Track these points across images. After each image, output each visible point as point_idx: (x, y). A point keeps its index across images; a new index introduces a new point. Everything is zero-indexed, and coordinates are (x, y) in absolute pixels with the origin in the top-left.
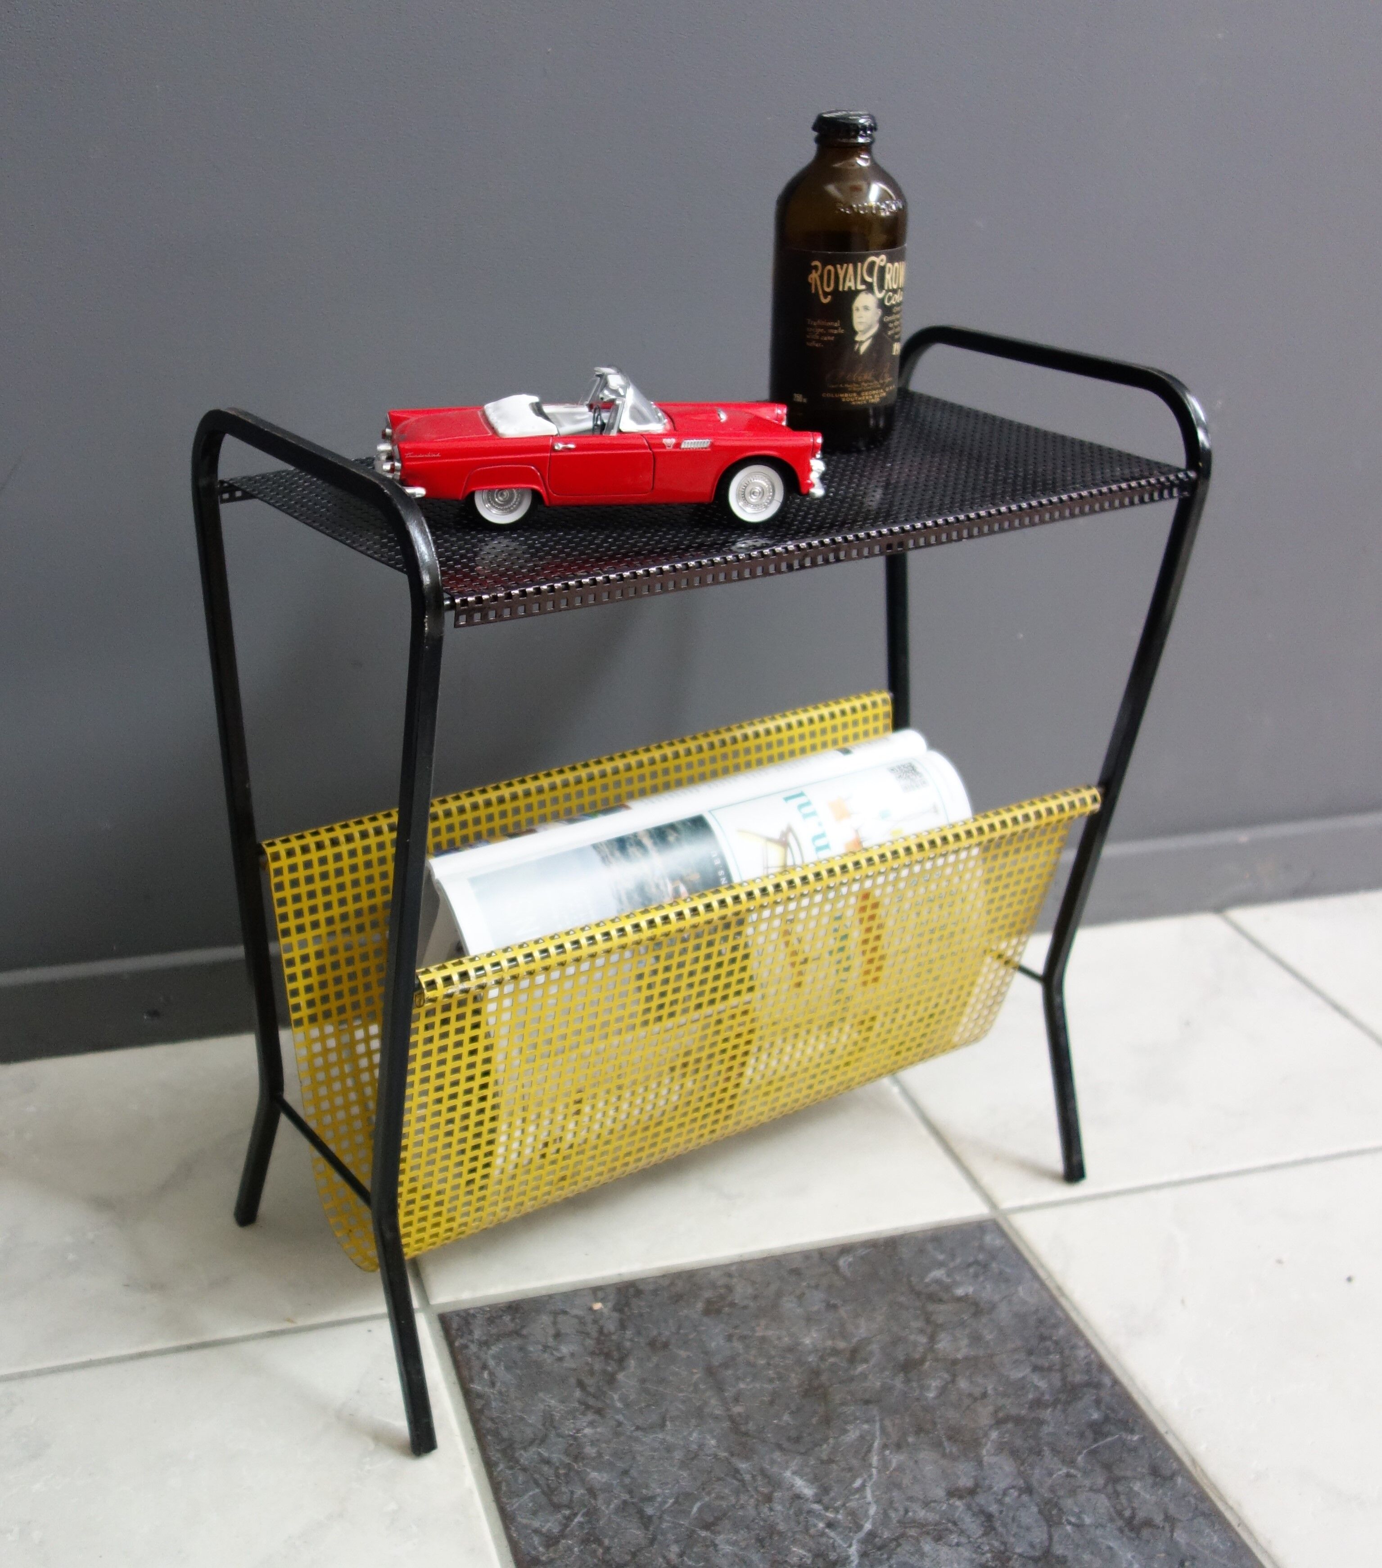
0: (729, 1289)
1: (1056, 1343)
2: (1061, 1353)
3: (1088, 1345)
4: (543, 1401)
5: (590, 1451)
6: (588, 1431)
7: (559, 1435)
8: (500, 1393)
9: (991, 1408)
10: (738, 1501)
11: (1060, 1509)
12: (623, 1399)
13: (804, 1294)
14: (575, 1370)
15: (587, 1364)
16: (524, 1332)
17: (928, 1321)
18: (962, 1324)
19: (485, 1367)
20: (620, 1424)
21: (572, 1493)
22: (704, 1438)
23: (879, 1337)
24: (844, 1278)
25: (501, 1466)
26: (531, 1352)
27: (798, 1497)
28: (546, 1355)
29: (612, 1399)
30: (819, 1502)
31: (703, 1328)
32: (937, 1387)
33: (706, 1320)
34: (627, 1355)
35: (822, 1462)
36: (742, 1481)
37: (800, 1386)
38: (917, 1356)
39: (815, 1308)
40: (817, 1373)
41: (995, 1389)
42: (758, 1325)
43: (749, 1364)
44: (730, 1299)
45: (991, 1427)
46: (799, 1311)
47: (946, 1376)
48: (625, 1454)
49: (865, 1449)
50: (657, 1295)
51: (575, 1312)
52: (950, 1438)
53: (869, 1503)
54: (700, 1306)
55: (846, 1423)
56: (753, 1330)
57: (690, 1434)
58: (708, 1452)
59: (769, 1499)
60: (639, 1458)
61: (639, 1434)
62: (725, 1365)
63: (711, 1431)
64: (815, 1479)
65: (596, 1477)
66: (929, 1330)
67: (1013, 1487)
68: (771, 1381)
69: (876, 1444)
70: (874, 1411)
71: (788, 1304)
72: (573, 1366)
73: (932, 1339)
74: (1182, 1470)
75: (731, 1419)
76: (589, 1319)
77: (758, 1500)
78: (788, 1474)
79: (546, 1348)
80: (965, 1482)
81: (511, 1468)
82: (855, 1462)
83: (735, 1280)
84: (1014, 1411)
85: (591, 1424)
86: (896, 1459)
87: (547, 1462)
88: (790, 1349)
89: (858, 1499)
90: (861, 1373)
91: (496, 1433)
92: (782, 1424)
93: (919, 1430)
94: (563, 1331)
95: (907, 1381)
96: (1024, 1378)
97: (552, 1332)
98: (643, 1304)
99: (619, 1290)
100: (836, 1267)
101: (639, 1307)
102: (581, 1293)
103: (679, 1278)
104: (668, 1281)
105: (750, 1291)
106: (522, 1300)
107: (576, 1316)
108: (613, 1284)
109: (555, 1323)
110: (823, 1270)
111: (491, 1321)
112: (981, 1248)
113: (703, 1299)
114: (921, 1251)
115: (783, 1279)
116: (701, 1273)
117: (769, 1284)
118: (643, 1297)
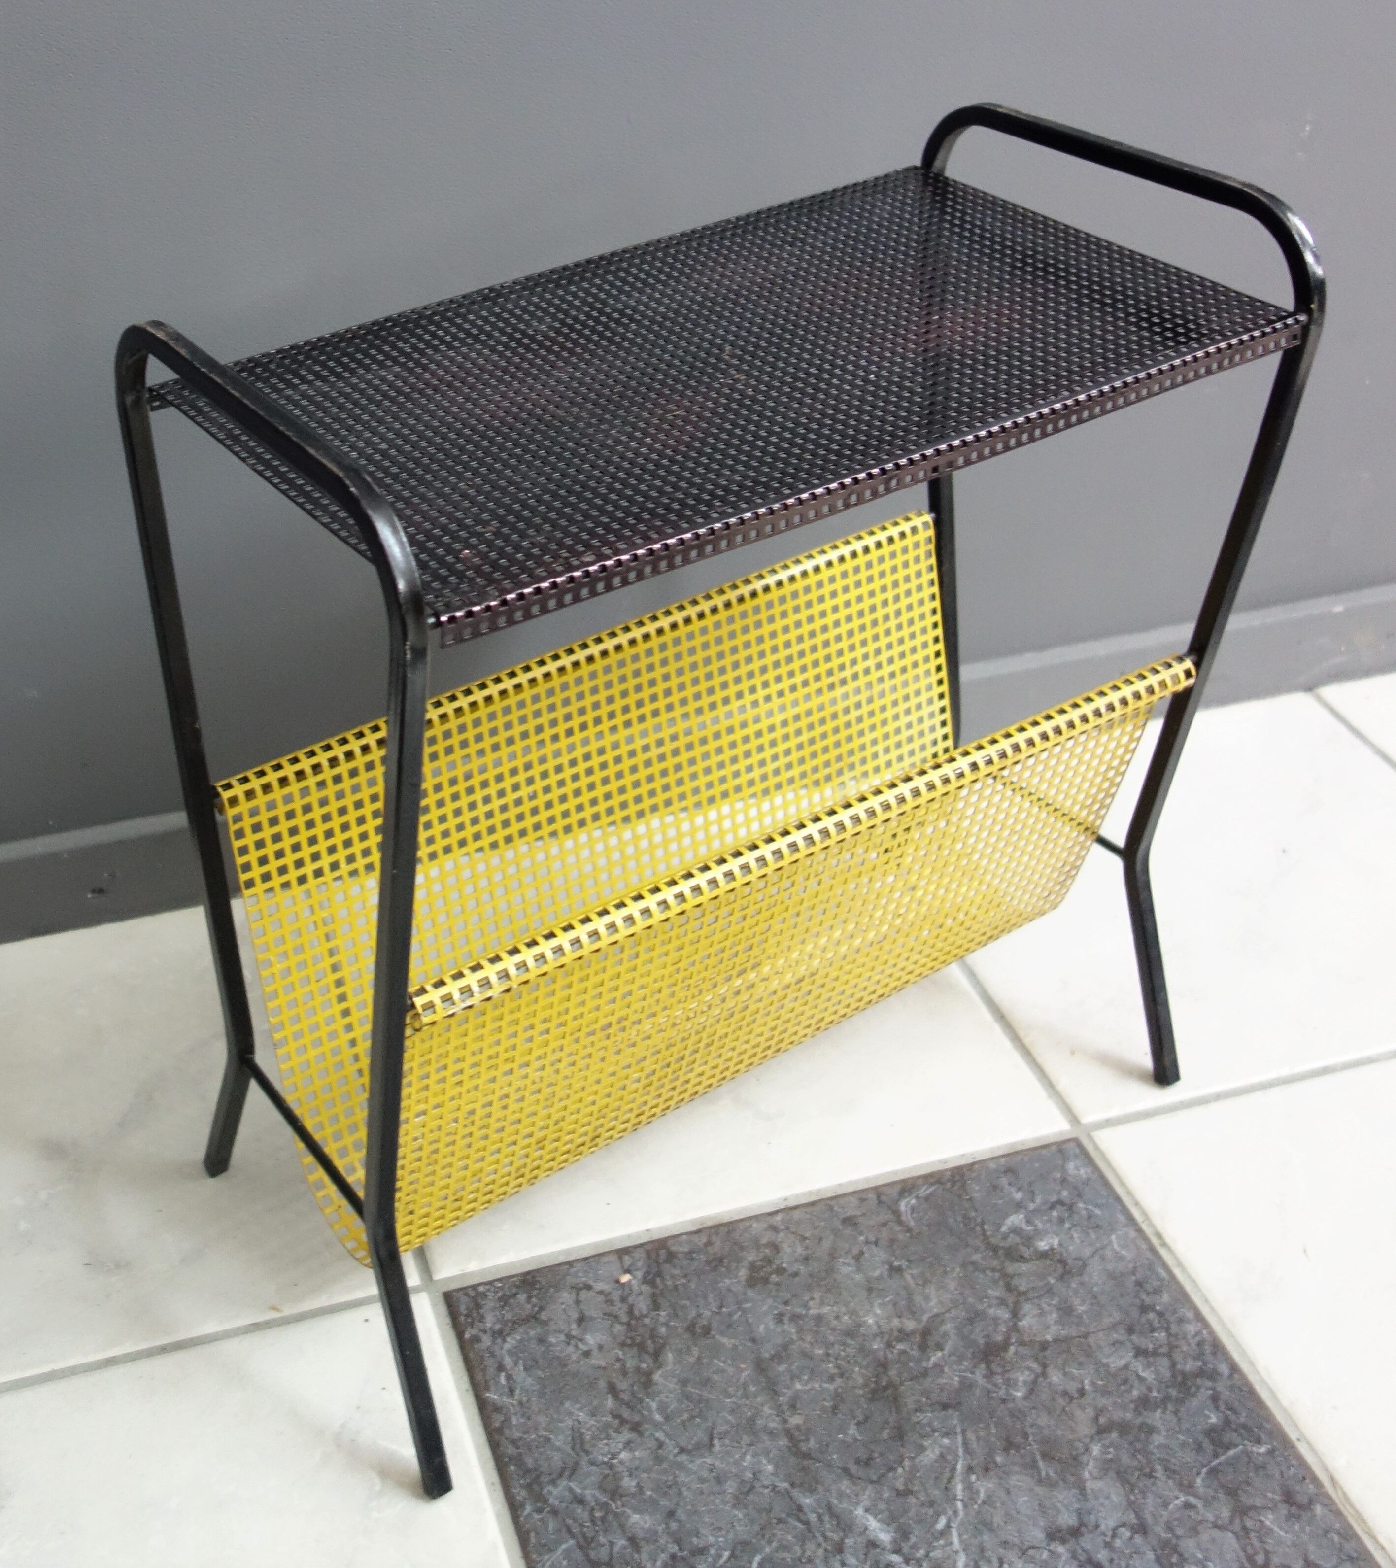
0: (775, 1247)
1: (1160, 1314)
2: (1167, 1329)
3: (1199, 1317)
4: (570, 1414)
5: (628, 1483)
6: (623, 1455)
7: (593, 1463)
8: (521, 1403)
9: (1090, 1412)
10: (804, 1551)
11: (1181, 1555)
12: (662, 1408)
13: (862, 1253)
14: (604, 1368)
15: (618, 1360)
16: (543, 1316)
17: (1009, 1288)
18: (1050, 1291)
19: (501, 1368)
20: (661, 1445)
21: (612, 1544)
22: (760, 1462)
23: (954, 1313)
24: (909, 1230)
25: (528, 1509)
26: (551, 1345)
27: (873, 1544)
28: (571, 1349)
29: (650, 1410)
30: (897, 1551)
31: (748, 1305)
32: (1025, 1382)
33: (751, 1293)
34: (663, 1346)
35: (899, 1493)
36: (807, 1523)
37: (866, 1385)
38: (999, 1338)
39: (877, 1273)
40: (883, 1366)
41: (1093, 1383)
42: (812, 1299)
43: (805, 1355)
44: (777, 1262)
45: (1092, 1438)
46: (858, 1277)
47: (1034, 1365)
48: (670, 1487)
49: (947, 1475)
50: (692, 1259)
51: (599, 1286)
52: (1045, 1456)
53: (957, 1552)
54: (743, 1273)
55: (924, 1437)
56: (806, 1306)
57: (742, 1458)
58: (766, 1483)
59: (839, 1549)
60: (685, 1493)
61: (684, 1458)
62: (777, 1357)
63: (767, 1453)
64: (890, 1519)
65: (639, 1521)
66: (1011, 1301)
67: (1124, 1525)
68: (832, 1379)
69: (959, 1467)
70: (954, 1419)
71: (845, 1268)
72: (602, 1363)
73: (1015, 1314)
74: (1321, 1496)
75: (789, 1434)
76: (616, 1296)
77: (826, 1550)
78: (860, 1511)
79: (569, 1337)
80: (1067, 1519)
81: (539, 1511)
82: (936, 1493)
83: (781, 1235)
84: (1118, 1415)
85: (628, 1444)
86: (984, 1487)
87: (580, 1501)
88: (850, 1333)
89: (944, 1547)
90: (936, 1365)
91: (518, 1460)
92: (849, 1440)
93: (1009, 1445)
94: (587, 1313)
95: (990, 1374)
96: (1126, 1367)
97: (575, 1315)
98: (677, 1272)
99: (648, 1253)
100: (897, 1213)
101: (673, 1277)
102: (605, 1259)
103: (717, 1234)
104: (704, 1239)
105: (800, 1250)
106: (538, 1271)
107: (601, 1292)
108: (641, 1245)
109: (578, 1302)
110: (882, 1218)
111: (505, 1300)
112: (1064, 1181)
113: (745, 1263)
114: (995, 1187)
115: (836, 1232)
116: (741, 1226)
117: (821, 1239)
118: (676, 1261)
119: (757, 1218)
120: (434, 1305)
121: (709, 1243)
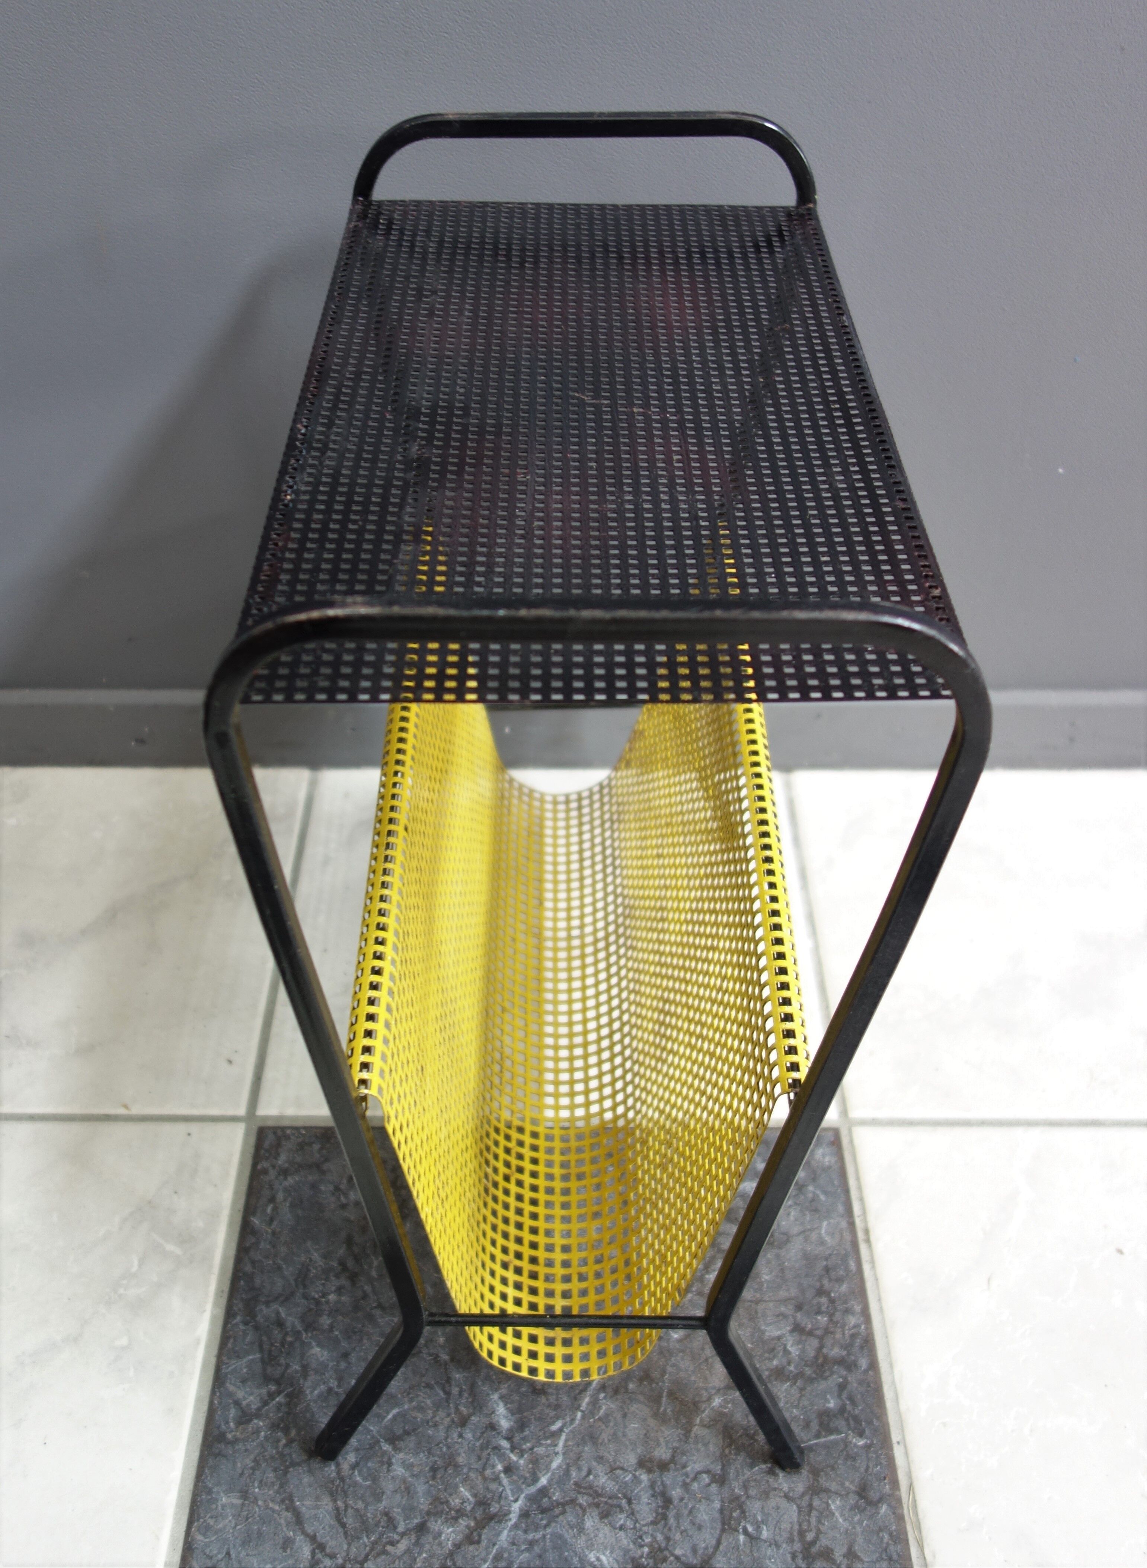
1: (832, 1301)
2: (831, 1316)
7: (305, 1296)
8: (274, 1233)
10: (435, 1416)
11: (743, 1512)
21: (288, 1366)
27: (490, 1426)
30: (508, 1440)
35: (534, 1391)
36: (448, 1394)
45: (719, 1390)
48: (355, 1333)
49: (581, 1388)
52: (671, 1393)
53: (557, 1453)
58: (432, 1351)
59: (464, 1422)
60: (365, 1341)
64: (516, 1410)
65: (318, 1353)
74: (893, 1495)
77: (452, 1421)
78: (495, 1397)
81: (246, 1323)
82: (565, 1400)
86: (606, 1403)
89: (548, 1446)
93: (645, 1378)
96: (779, 1338)
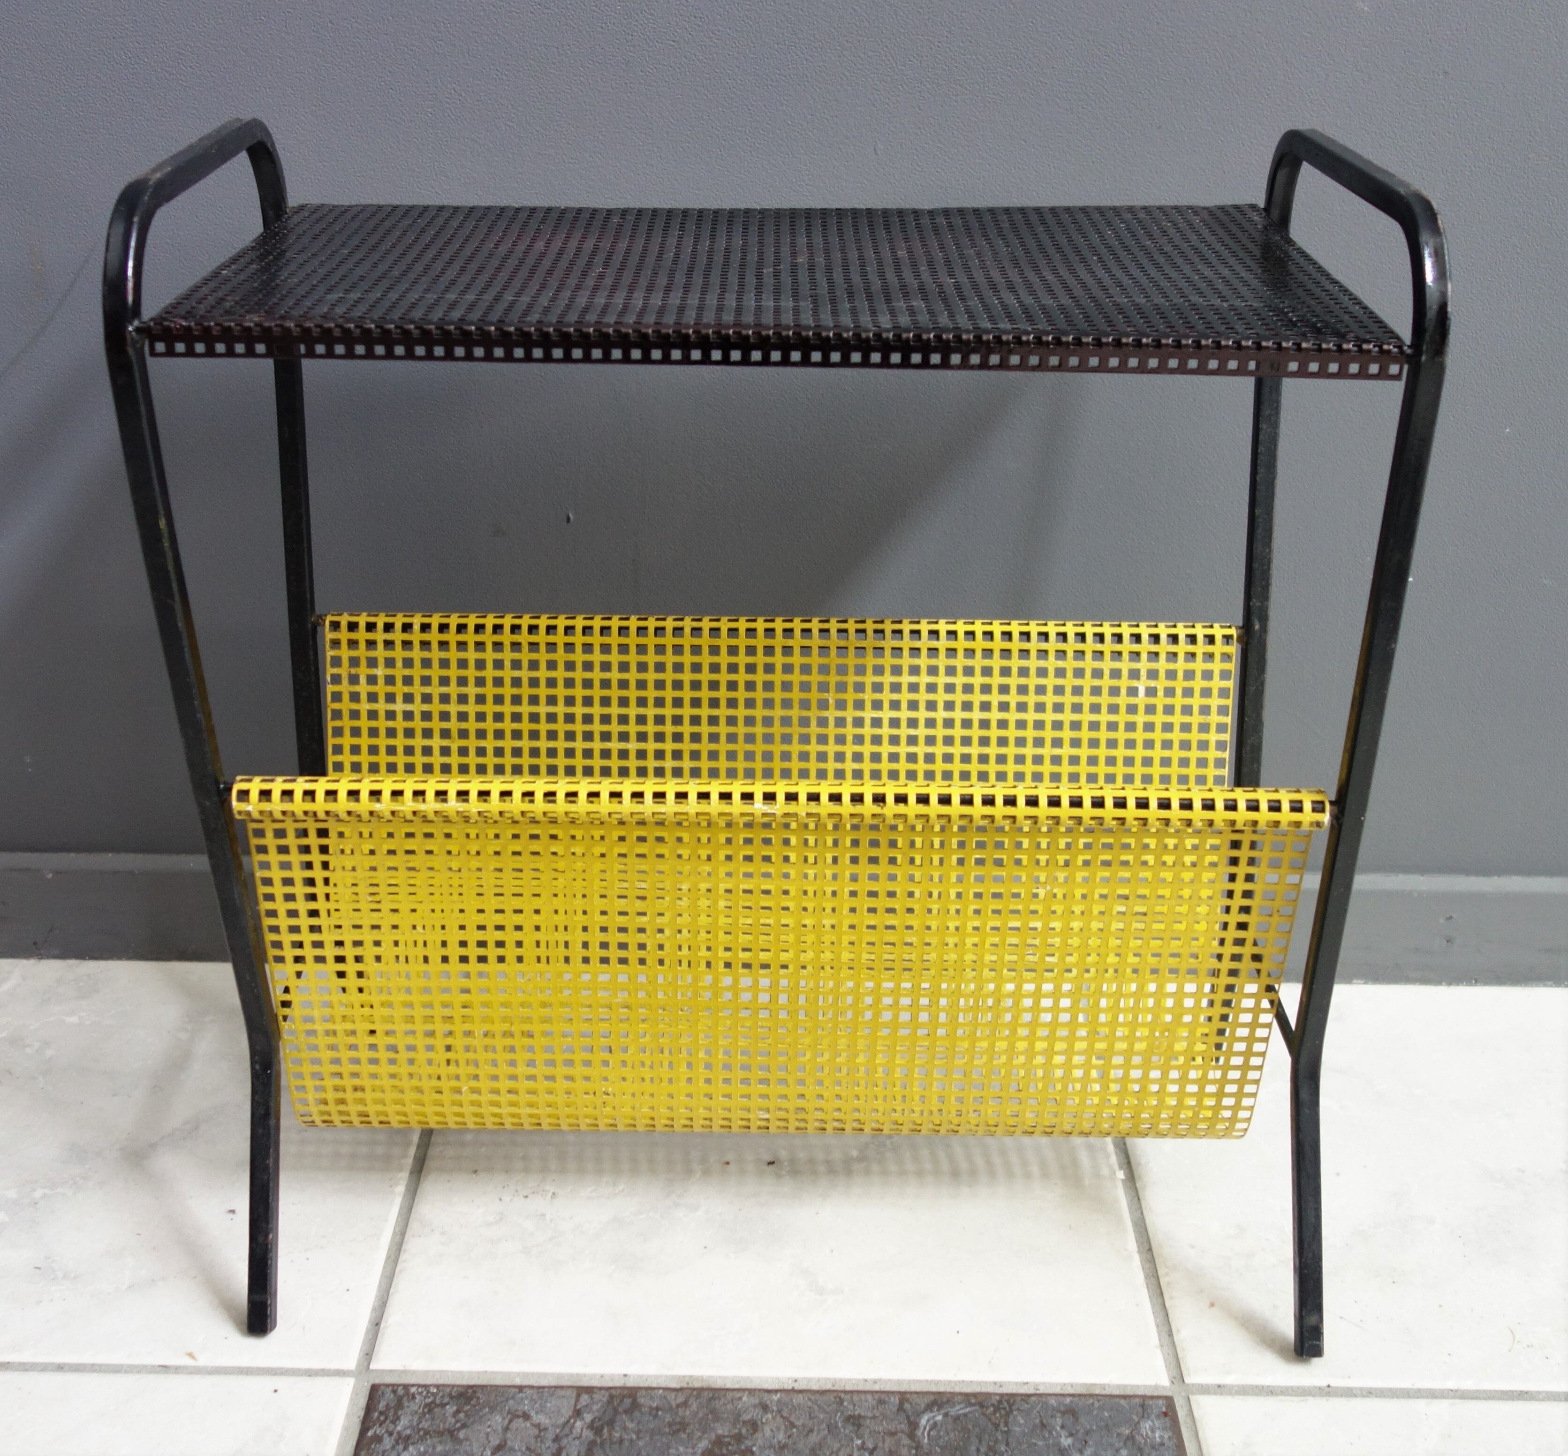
0: (754, 1426)
16: (461, 1435)
24: (918, 1446)
44: (749, 1443)
50: (655, 1416)
51: (539, 1418)
54: (702, 1445)
83: (769, 1416)
94: (509, 1443)
97: (495, 1441)
98: (631, 1425)
99: (612, 1397)
100: (913, 1426)
101: (625, 1429)
102: (561, 1393)
103: (698, 1397)
104: (681, 1399)
105: (781, 1436)
106: (483, 1387)
107: (537, 1426)
108: (609, 1389)
109: (507, 1429)
110: (892, 1427)
111: (430, 1408)
112: (1131, 1438)
113: (713, 1436)
114: (1043, 1426)
115: (832, 1428)
116: (729, 1395)
117: (811, 1431)
118: (637, 1414)
119: (751, 1392)
120: (355, 1393)
121: (685, 1404)
